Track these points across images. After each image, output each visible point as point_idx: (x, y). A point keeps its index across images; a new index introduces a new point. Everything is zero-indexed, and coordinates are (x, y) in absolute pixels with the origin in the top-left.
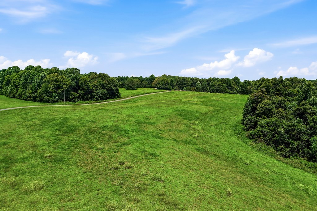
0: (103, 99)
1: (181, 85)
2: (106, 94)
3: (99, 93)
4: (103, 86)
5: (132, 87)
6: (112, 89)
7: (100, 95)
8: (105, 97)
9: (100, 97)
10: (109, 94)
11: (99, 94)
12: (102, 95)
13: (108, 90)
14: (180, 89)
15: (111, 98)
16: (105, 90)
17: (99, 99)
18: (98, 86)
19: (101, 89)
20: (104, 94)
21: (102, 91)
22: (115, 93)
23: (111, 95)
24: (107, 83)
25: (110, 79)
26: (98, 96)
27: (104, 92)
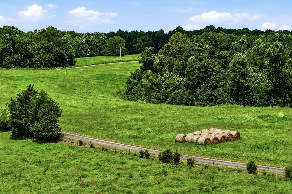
0: (45, 66)
2: (52, 59)
3: (41, 58)
4: (48, 50)
5: (116, 51)
6: (60, 53)
7: (42, 61)
10: (57, 61)
12: (46, 61)
13: (54, 55)
15: (59, 65)
16: (49, 55)
17: (41, 66)
18: (41, 49)
19: (44, 54)
20: (49, 60)
21: (46, 56)
22: (65, 59)
23: (60, 62)
24: (54, 45)
25: (59, 39)
26: (40, 62)
27: (48, 57)
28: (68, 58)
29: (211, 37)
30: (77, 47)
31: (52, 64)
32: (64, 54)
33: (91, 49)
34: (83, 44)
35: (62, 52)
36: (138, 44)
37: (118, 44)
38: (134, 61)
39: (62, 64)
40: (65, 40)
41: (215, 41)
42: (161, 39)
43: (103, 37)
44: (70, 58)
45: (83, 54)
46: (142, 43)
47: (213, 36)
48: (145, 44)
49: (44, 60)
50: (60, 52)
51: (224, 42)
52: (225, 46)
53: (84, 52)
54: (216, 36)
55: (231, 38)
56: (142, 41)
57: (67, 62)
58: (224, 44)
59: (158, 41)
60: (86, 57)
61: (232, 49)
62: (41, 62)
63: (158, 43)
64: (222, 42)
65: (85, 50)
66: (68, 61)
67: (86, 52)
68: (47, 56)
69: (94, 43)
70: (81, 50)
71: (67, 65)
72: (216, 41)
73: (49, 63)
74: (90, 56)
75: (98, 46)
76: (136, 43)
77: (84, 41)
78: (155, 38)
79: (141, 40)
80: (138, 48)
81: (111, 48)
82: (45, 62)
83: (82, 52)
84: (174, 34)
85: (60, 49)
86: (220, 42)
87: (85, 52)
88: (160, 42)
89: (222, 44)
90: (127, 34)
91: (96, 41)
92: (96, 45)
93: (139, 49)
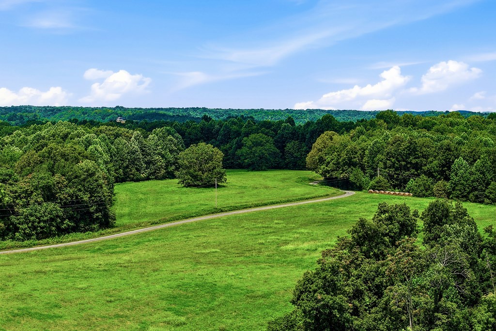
0: (44, 235)
1: (400, 168)
2: (58, 216)
3: (32, 216)
4: (49, 194)
5: (204, 176)
6: (79, 201)
7: (33, 222)
8: (54, 228)
9: (35, 228)
10: (71, 218)
11: (32, 219)
12: (44, 222)
13: (64, 205)
14: (394, 187)
15: (75, 229)
16: (51, 206)
17: (33, 235)
18: (32, 192)
19: (40, 204)
20: (52, 219)
21: (43, 209)
22: (90, 214)
23: (77, 222)
24: (64, 181)
25: (75, 167)
26: (30, 225)
27: (51, 213)
28: (97, 211)
29: (408, 147)
30: (120, 160)
31: (58, 228)
32: (86, 203)
33: (148, 163)
34: (133, 153)
35: (82, 198)
36: (244, 150)
37: (206, 162)
38: (246, 208)
39: (82, 225)
40: (89, 170)
41: (415, 154)
42: (290, 138)
43: (173, 136)
44: (100, 211)
45: (132, 174)
46: (254, 149)
47: (411, 144)
48: (260, 151)
49: (39, 219)
50: (77, 198)
51: (435, 157)
52: (437, 167)
53: (134, 170)
54: (416, 144)
55: (449, 149)
56: (253, 143)
57: (93, 221)
58: (434, 164)
59: (284, 142)
60: (138, 180)
61: (456, 175)
62: (32, 225)
63: (285, 146)
64: (431, 159)
65: (136, 165)
66: (97, 217)
67: (138, 170)
68: (48, 210)
69: (155, 150)
70: (127, 167)
71: (93, 226)
72: (417, 154)
73: (53, 226)
74: (148, 179)
75: (163, 156)
76: (240, 148)
77: (134, 147)
78: (279, 138)
79: (250, 143)
80: (246, 159)
81: (192, 170)
82: (42, 224)
83: (131, 171)
84: (322, 135)
85: (80, 190)
86: (425, 158)
87: (136, 169)
88: (288, 145)
89: (431, 162)
90: (221, 127)
91: (158, 146)
92: (159, 154)
93: (246, 161)
